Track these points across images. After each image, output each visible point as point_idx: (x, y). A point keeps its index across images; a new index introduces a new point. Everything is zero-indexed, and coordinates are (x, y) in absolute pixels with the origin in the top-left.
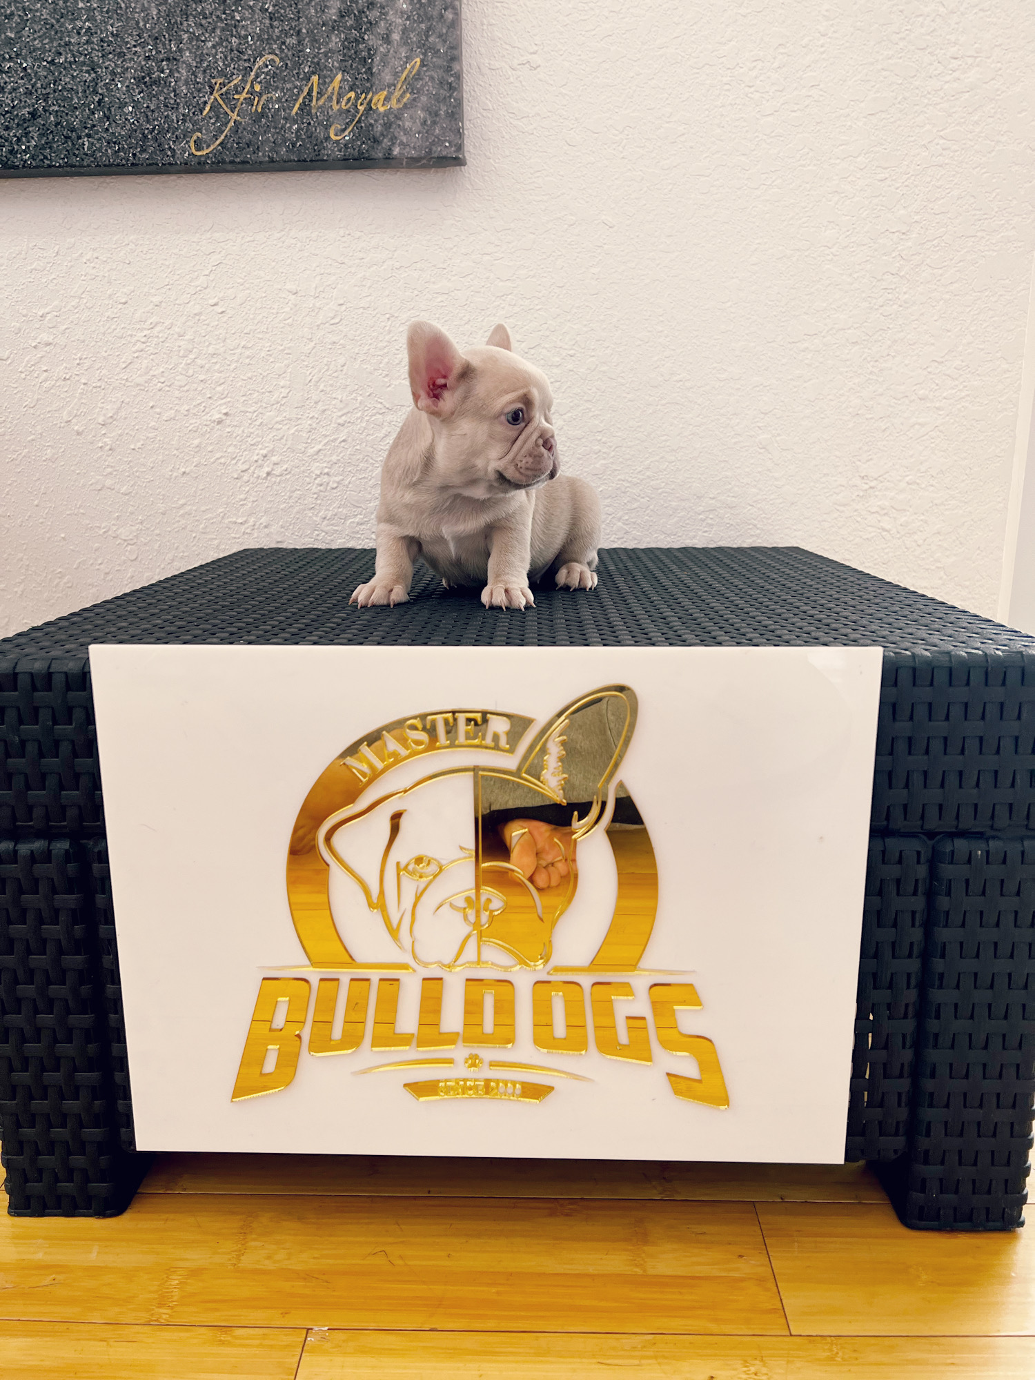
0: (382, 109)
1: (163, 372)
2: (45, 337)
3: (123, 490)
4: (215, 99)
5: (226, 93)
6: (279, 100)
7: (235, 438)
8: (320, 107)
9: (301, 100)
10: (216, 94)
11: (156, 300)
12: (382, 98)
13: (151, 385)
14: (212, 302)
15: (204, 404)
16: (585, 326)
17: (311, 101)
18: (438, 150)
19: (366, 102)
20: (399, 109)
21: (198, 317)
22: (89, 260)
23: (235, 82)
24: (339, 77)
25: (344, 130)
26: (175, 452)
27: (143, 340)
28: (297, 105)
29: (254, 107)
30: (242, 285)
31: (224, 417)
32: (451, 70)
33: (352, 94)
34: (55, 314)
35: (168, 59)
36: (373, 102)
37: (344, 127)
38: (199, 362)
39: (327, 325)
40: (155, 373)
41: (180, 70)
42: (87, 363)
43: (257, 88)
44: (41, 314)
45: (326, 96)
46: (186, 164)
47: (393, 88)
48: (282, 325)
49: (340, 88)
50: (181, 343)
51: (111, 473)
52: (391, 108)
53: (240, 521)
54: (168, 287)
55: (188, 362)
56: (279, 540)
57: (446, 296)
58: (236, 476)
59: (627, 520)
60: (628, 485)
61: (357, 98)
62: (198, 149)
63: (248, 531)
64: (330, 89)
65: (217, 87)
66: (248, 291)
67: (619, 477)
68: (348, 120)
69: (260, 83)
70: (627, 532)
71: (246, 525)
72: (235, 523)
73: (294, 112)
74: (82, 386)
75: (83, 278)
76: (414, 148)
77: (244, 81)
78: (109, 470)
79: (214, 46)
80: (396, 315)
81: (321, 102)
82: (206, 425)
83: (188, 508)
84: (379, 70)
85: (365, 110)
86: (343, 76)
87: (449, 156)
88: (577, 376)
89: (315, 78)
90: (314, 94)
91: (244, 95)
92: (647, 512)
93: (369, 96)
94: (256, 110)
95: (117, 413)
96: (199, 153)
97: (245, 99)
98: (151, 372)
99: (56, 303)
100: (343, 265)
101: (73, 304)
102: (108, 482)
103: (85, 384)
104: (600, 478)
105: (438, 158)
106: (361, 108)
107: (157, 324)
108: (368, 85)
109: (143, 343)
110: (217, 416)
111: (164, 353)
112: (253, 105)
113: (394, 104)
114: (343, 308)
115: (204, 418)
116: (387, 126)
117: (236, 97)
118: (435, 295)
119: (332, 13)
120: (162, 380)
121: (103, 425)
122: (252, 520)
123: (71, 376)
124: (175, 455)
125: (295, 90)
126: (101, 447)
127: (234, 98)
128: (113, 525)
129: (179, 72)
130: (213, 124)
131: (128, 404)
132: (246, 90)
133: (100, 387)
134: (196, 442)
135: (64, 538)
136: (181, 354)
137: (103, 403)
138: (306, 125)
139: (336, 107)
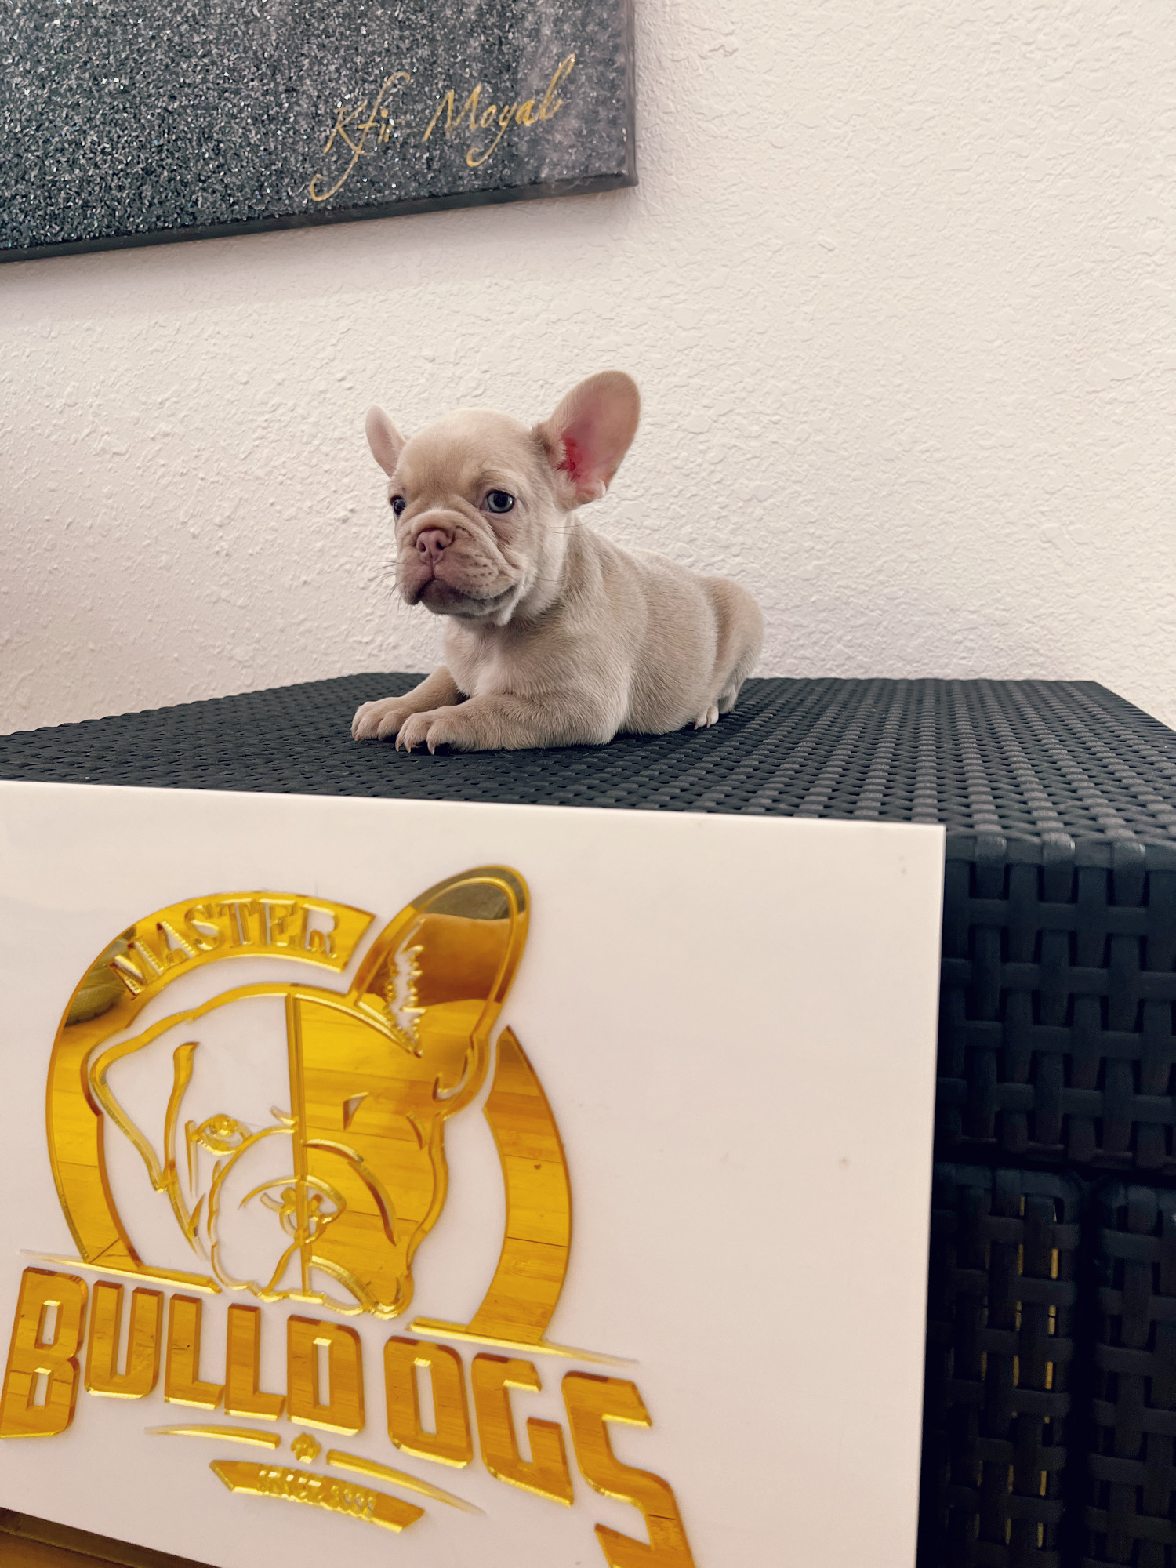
0: (528, 123)
1: (284, 462)
2: (164, 427)
3: (240, 602)
4: (338, 132)
5: (351, 123)
6: (408, 125)
7: (362, 539)
8: (456, 129)
9: (433, 123)
10: (339, 127)
11: (279, 377)
12: (529, 108)
13: (272, 477)
14: (339, 376)
15: (328, 500)
16: (794, 382)
17: (444, 122)
18: (599, 166)
19: (509, 116)
20: (549, 120)
21: (323, 396)
22: (210, 336)
23: (360, 109)
24: (478, 89)
25: (482, 154)
26: (296, 557)
27: (265, 425)
28: (429, 130)
29: (381, 138)
30: (373, 354)
31: (350, 515)
32: (613, 64)
33: (493, 109)
34: (174, 399)
35: (287, 91)
36: (519, 114)
37: (483, 149)
38: (324, 449)
39: (468, 397)
40: (276, 464)
41: (300, 102)
42: (205, 455)
43: (384, 114)
44: (159, 400)
45: (463, 114)
46: (305, 212)
47: (542, 94)
48: (416, 400)
49: (479, 102)
50: (305, 427)
51: (226, 583)
52: (538, 120)
53: (366, 640)
54: (292, 362)
55: (312, 449)
56: (410, 663)
57: (613, 354)
58: (362, 585)
59: (850, 641)
60: (852, 593)
61: (500, 111)
62: (319, 192)
63: (375, 652)
64: (467, 106)
65: (340, 117)
66: (379, 362)
67: (839, 583)
68: (487, 141)
69: (387, 107)
70: (849, 658)
71: (372, 646)
72: (360, 642)
73: (425, 138)
74: (200, 482)
75: (204, 357)
76: (567, 167)
77: (370, 106)
78: (225, 579)
79: (338, 70)
80: (551, 381)
81: (456, 124)
82: (330, 525)
83: (308, 625)
84: (525, 74)
85: (508, 126)
86: (483, 87)
87: (610, 172)
88: (783, 450)
89: (450, 95)
90: (449, 113)
91: (370, 124)
92: (879, 630)
93: (514, 108)
94: (383, 141)
95: (234, 512)
96: (319, 199)
97: (371, 128)
98: (273, 463)
99: (176, 387)
100: (489, 323)
101: (193, 387)
102: (224, 594)
103: (202, 479)
104: (812, 585)
105: (596, 177)
106: (503, 124)
107: (279, 406)
108: (512, 94)
109: (265, 428)
110: (342, 514)
111: (286, 440)
112: (379, 135)
113: (543, 115)
114: (488, 375)
115: (330, 515)
116: (534, 142)
117: (361, 127)
118: (600, 353)
119: (471, 13)
120: (283, 471)
121: (220, 526)
122: (379, 639)
123: (188, 471)
124: (295, 561)
125: (427, 111)
126: (218, 552)
127: (358, 129)
128: (229, 643)
129: (299, 105)
130: (336, 162)
131: (247, 500)
132: (372, 118)
133: (218, 482)
134: (319, 545)
135: (176, 659)
136: (304, 440)
137: (220, 500)
138: (438, 152)
139: (473, 127)
